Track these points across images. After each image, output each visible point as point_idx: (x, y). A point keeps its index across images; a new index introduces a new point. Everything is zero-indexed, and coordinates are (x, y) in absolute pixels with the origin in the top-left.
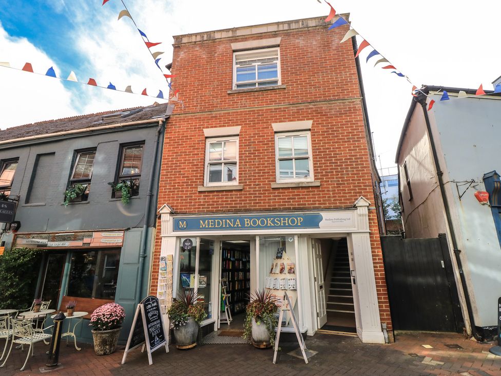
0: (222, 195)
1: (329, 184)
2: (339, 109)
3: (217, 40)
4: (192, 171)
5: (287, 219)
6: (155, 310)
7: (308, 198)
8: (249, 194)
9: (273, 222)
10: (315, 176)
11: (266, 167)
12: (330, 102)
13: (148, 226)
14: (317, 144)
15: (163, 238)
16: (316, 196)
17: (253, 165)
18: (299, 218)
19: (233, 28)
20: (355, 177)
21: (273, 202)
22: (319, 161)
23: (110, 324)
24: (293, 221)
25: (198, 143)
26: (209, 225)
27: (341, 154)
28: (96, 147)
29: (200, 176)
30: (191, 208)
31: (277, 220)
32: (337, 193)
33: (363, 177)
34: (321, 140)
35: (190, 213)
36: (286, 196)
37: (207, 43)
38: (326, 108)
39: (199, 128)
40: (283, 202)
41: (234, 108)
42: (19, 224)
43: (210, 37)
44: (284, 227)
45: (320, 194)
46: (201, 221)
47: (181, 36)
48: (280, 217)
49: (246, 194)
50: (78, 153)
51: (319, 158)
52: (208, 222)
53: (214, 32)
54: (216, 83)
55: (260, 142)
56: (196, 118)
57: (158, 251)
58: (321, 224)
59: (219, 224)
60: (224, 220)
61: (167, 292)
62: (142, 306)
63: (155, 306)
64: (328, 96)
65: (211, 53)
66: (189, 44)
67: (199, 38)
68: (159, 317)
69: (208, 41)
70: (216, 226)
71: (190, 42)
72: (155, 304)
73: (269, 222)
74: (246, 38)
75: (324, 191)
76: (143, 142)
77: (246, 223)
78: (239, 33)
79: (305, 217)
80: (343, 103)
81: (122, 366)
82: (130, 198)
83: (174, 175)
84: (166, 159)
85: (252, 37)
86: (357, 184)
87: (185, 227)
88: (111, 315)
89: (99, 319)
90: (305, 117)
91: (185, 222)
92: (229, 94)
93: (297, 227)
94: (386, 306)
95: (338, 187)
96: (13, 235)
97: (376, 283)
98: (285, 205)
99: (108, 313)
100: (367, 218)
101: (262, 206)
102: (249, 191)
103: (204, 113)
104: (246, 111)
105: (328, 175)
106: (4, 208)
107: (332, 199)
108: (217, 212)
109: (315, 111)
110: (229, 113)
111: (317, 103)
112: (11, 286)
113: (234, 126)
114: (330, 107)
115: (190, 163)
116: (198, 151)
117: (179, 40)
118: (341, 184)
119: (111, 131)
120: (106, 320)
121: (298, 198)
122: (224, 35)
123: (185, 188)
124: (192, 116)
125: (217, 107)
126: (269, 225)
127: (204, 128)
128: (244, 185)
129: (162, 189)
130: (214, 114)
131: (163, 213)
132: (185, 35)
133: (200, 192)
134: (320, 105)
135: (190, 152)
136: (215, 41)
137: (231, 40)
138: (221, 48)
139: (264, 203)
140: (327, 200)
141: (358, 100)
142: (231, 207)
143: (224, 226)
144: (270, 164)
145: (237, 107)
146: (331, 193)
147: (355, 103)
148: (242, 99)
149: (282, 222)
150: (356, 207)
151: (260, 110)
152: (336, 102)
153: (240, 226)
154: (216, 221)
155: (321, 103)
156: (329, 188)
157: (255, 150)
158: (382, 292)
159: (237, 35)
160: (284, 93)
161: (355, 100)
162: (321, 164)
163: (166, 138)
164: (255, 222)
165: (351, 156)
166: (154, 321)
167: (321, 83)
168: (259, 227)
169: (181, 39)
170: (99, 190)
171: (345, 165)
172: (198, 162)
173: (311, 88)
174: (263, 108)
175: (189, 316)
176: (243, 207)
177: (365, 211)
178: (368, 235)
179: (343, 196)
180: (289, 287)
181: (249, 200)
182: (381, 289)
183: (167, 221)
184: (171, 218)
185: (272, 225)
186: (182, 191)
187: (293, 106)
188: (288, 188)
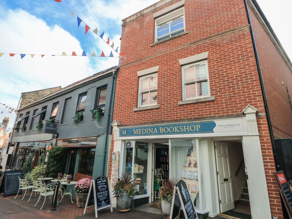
0: (147, 113)
1: (222, 98)
2: (230, 38)
3: (145, 15)
4: (131, 99)
5: (188, 126)
6: (104, 184)
7: (205, 110)
8: (164, 110)
9: (179, 129)
10: (211, 93)
11: (175, 91)
12: (222, 35)
13: (107, 134)
14: (213, 68)
15: (115, 141)
16: (212, 108)
17: (166, 90)
18: (197, 126)
19: (154, 4)
20: (245, 90)
21: (180, 115)
22: (214, 81)
23: (83, 190)
24: (193, 128)
25: (134, 81)
26: (138, 133)
27: (233, 73)
28: (87, 92)
29: (135, 101)
30: (130, 122)
31: (181, 127)
32: (229, 105)
33: (252, 88)
34: (215, 65)
35: (129, 125)
36: (189, 109)
37: (139, 18)
38: (219, 40)
39: (134, 72)
40: (187, 114)
41: (155, 54)
42: (58, 134)
43: (141, 14)
44: (187, 132)
45: (215, 106)
46: (134, 130)
47: (126, 19)
48: (183, 125)
49: (162, 111)
50: (81, 96)
51: (214, 79)
52: (138, 130)
53: (143, 10)
54: (144, 41)
55: (171, 74)
56: (133, 66)
57: (112, 149)
58: (214, 129)
59: (144, 132)
60: (147, 129)
61: (116, 175)
62: (94, 181)
63: (105, 182)
64: (221, 31)
65: (142, 24)
66: (130, 22)
67: (135, 17)
68: (107, 189)
69: (140, 16)
70: (143, 133)
71: (131, 21)
72: (105, 181)
73: (176, 129)
74: (162, 8)
75: (218, 104)
76: (106, 85)
77: (161, 130)
78: (158, 6)
79: (202, 124)
80: (233, 33)
81: (83, 216)
82: (100, 118)
83: (121, 102)
84: (118, 93)
85: (165, 6)
86: (247, 96)
87: (126, 134)
88: (84, 185)
89: (78, 187)
90: (203, 50)
91: (125, 131)
92: (151, 46)
93: (196, 132)
94: (277, 202)
95: (230, 100)
96: (56, 140)
97: (267, 180)
98: (188, 116)
99: (82, 184)
100: (256, 123)
101: (172, 118)
102: (164, 108)
103: (137, 62)
104: (162, 55)
105: (221, 91)
106: (52, 127)
107: (225, 109)
108: (145, 123)
109: (210, 44)
110: (152, 59)
111: (212, 38)
112: (53, 166)
113: (154, 66)
114: (222, 38)
115: (130, 94)
116: (134, 86)
117: (125, 21)
118: (232, 97)
119: (93, 81)
120: (81, 187)
121: (198, 111)
122: (149, 10)
123: (127, 110)
124: (131, 65)
125: (145, 56)
126: (176, 131)
127: (137, 71)
128: (161, 105)
129: (115, 112)
130: (143, 61)
131: (114, 126)
132: (128, 17)
133: (135, 112)
134: (214, 39)
135: (130, 87)
136: (144, 15)
137: (153, 12)
138: (147, 19)
139: (173, 116)
140: (221, 111)
141: (246, 27)
142: (152, 120)
143: (147, 133)
144: (178, 88)
145: (156, 54)
146: (224, 104)
147: (244, 30)
148: (159, 48)
149: (185, 129)
150: (245, 114)
151: (171, 52)
152: (227, 33)
153: (157, 132)
154: (143, 129)
155: (215, 37)
156: (222, 101)
157: (168, 80)
158: (273, 188)
159: (157, 7)
160: (187, 37)
161: (243, 28)
162: (216, 83)
163: (118, 81)
164: (166, 130)
165: (241, 73)
166: (102, 191)
167: (215, 22)
168: (169, 133)
169: (126, 20)
170: (87, 115)
171: (236, 81)
172: (134, 93)
173: (207, 28)
174: (173, 51)
175: (124, 191)
176: (160, 119)
177: (254, 117)
178: (258, 138)
179: (234, 107)
180: (194, 177)
181: (164, 115)
182: (273, 185)
183: (116, 130)
184: (118, 128)
185: (178, 131)
186: (125, 112)
187: (194, 44)
188: (190, 104)
